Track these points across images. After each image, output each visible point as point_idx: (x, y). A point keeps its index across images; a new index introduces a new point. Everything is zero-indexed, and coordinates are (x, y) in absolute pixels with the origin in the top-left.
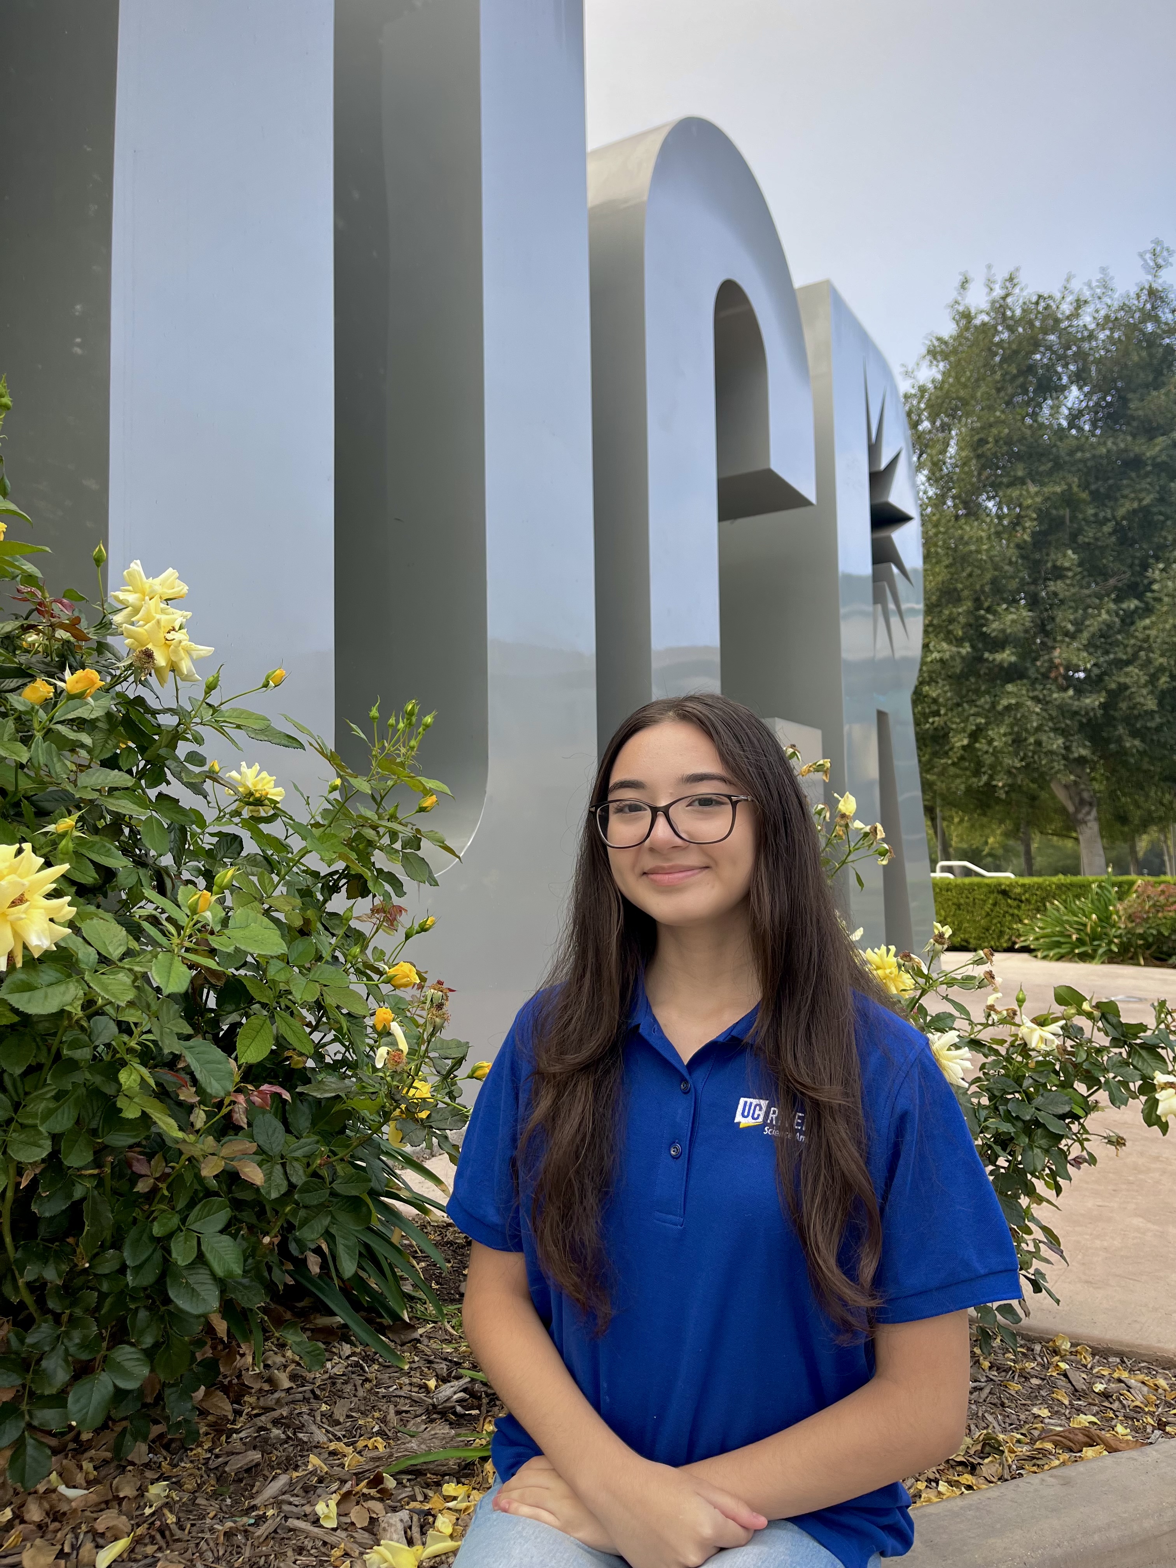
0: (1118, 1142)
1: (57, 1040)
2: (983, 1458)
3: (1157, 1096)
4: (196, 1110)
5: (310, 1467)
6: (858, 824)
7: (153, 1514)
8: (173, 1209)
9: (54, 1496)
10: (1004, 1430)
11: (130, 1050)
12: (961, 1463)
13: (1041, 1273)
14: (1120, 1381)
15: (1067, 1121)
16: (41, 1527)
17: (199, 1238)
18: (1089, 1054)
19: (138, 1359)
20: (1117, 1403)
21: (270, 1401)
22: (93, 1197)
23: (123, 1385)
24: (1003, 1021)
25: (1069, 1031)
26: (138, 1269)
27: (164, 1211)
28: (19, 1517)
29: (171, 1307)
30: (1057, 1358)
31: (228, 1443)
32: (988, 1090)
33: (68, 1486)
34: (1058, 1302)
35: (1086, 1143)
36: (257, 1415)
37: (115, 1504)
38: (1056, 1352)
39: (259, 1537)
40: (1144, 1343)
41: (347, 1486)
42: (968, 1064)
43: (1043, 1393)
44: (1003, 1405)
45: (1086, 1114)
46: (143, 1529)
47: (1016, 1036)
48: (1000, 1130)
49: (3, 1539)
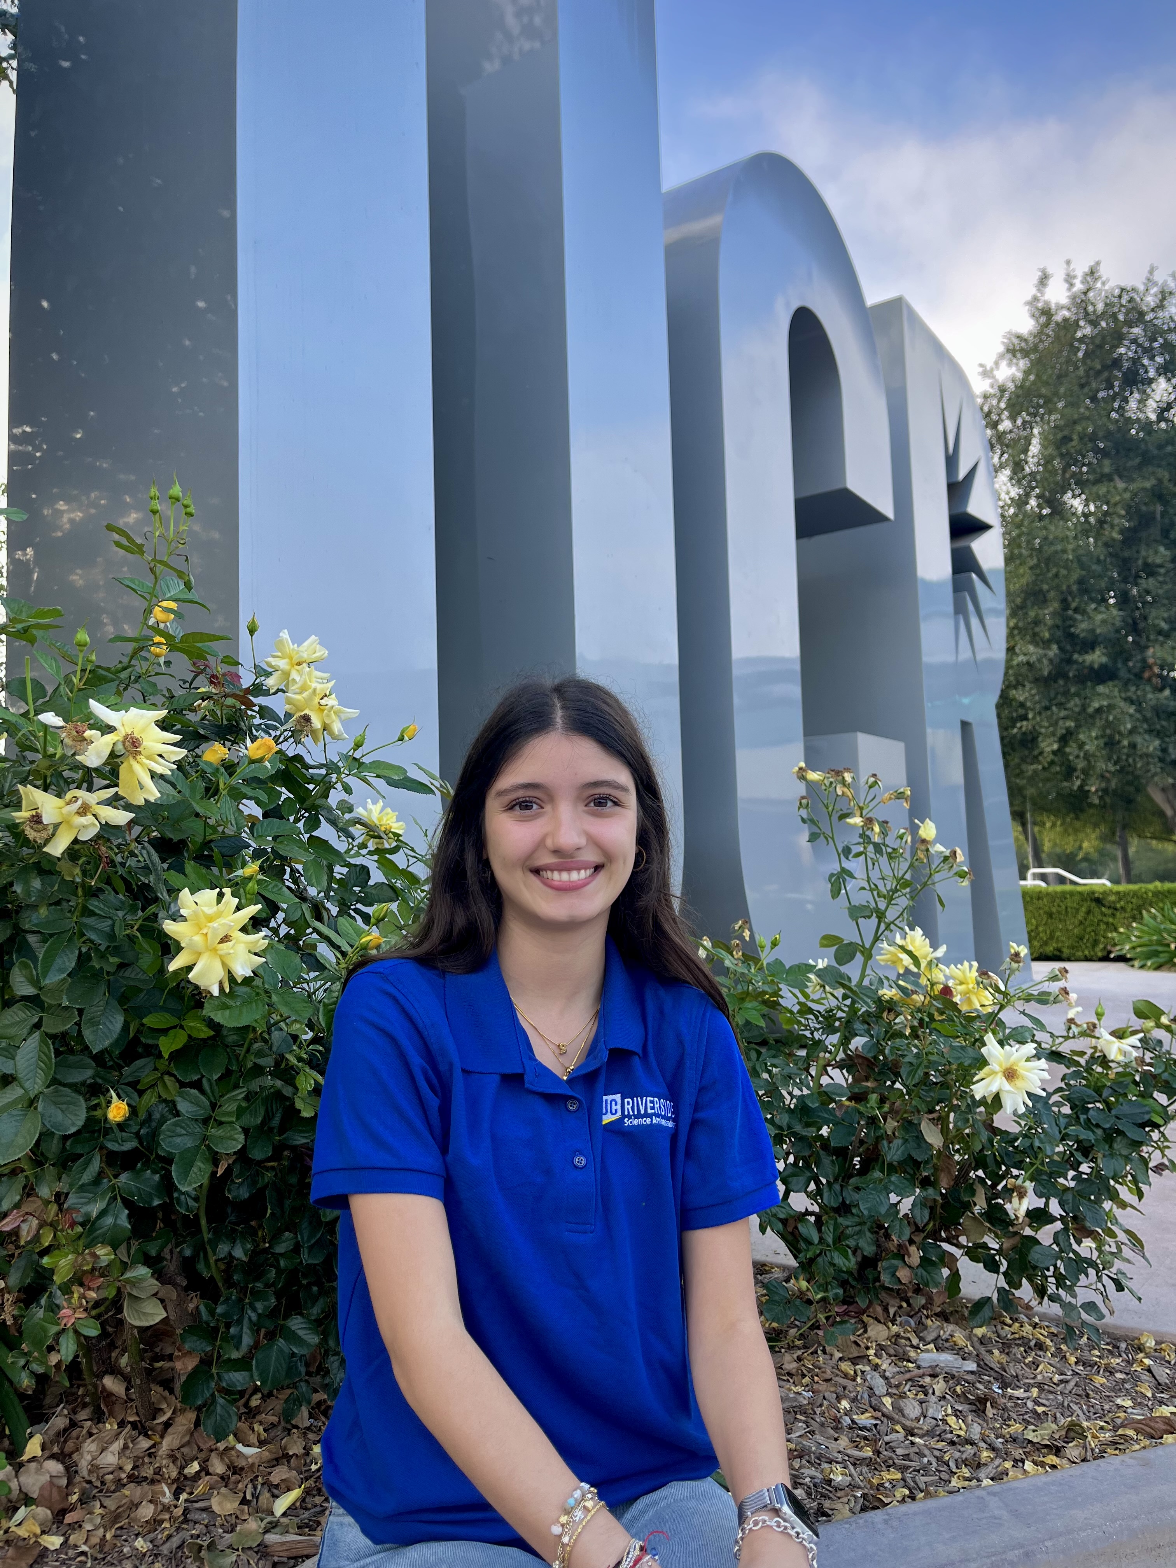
1: (244, 1049)
2: (1067, 1443)
6: (939, 848)
9: (233, 1452)
10: (1088, 1419)
11: (300, 1059)
12: (1046, 1446)
13: (1123, 1273)
15: (1147, 1129)
16: (223, 1477)
18: (1167, 1066)
19: (310, 1329)
23: (295, 1350)
24: (1083, 1034)
25: (1148, 1044)
28: (205, 1470)
30: (1141, 1355)
32: (1068, 1099)
33: (244, 1446)
34: (1140, 1299)
35: (1167, 1152)
37: (285, 1461)
38: (1140, 1349)
42: (1046, 1075)
43: (1127, 1386)
44: (1088, 1396)
45: (1166, 1123)
46: (310, 1483)
47: (1095, 1048)
48: (1081, 1137)
49: (192, 1487)
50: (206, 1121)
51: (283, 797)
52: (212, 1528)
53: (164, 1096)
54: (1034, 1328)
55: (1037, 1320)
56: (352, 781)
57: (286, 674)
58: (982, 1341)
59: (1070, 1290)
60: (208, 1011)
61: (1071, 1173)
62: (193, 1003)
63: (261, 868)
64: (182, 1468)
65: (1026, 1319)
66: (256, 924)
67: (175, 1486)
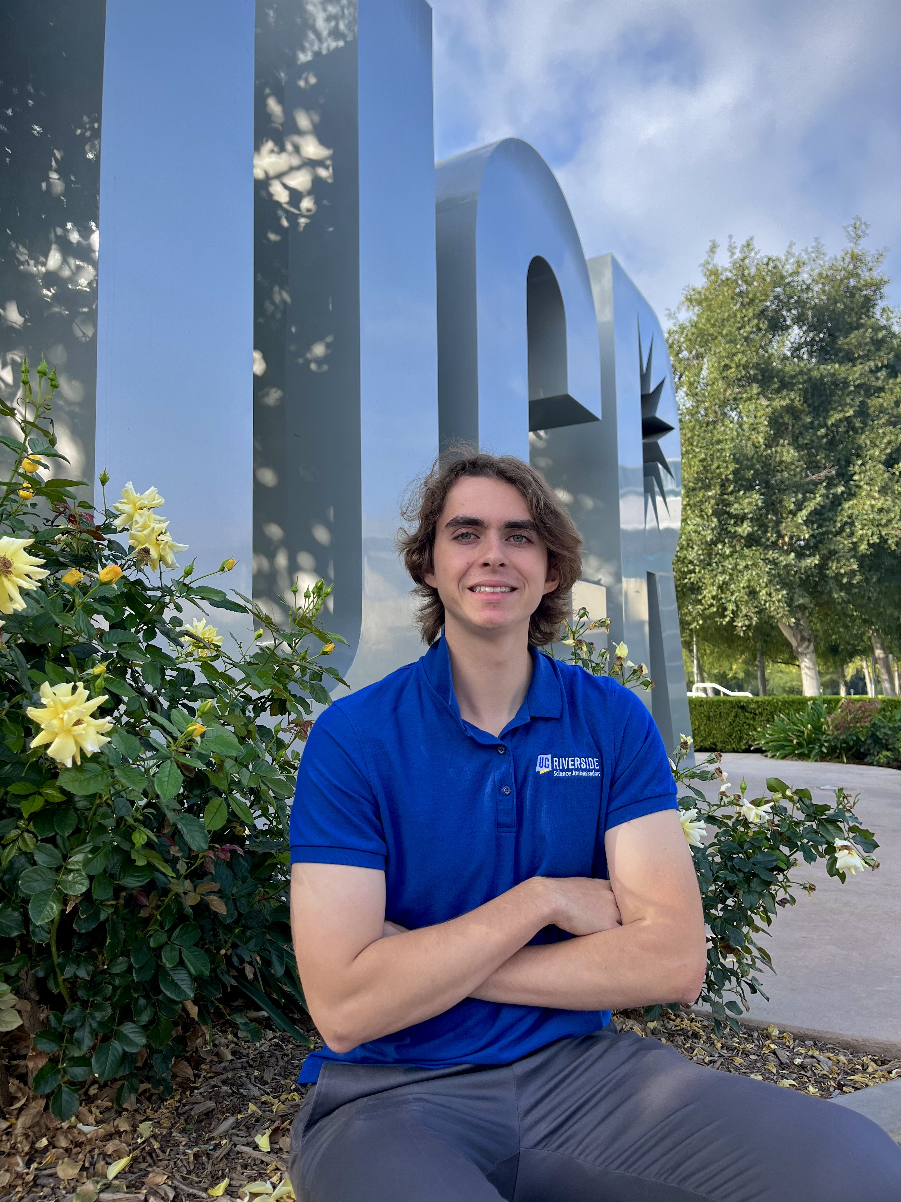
0: (811, 888)
1: (92, 812)
3: (836, 855)
4: (180, 862)
5: (250, 1111)
6: (630, 664)
7: (143, 1143)
8: (162, 928)
9: (75, 1130)
11: (136, 820)
13: (757, 980)
14: (812, 1057)
15: (775, 873)
16: (66, 1150)
17: (180, 949)
18: (790, 827)
19: (138, 1032)
20: (810, 1072)
21: (219, 1068)
22: (113, 920)
23: (127, 1049)
24: (731, 803)
25: (777, 810)
26: (141, 968)
27: (157, 931)
28: (52, 1145)
29: (160, 997)
30: (769, 1042)
31: (191, 1096)
32: (720, 851)
33: (84, 1125)
34: (768, 999)
35: (788, 889)
36: (211, 1078)
37: (117, 1136)
38: (768, 1037)
39: (217, 1158)
40: (830, 1030)
41: (276, 1124)
42: (704, 832)
43: (758, 1065)
45: (788, 868)
46: (137, 1152)
47: (739, 813)
48: (729, 878)
49: (42, 1158)
50: (58, 869)
51: (127, 613)
52: (57, 1190)
53: (24, 849)
54: (691, 1022)
55: (693, 1016)
56: (182, 602)
57: (131, 517)
58: (653, 1032)
59: (718, 993)
60: (63, 781)
61: (720, 906)
62: (49, 775)
63: (107, 668)
64: (33, 1143)
65: (685, 1016)
66: (102, 712)
67: (27, 1158)
